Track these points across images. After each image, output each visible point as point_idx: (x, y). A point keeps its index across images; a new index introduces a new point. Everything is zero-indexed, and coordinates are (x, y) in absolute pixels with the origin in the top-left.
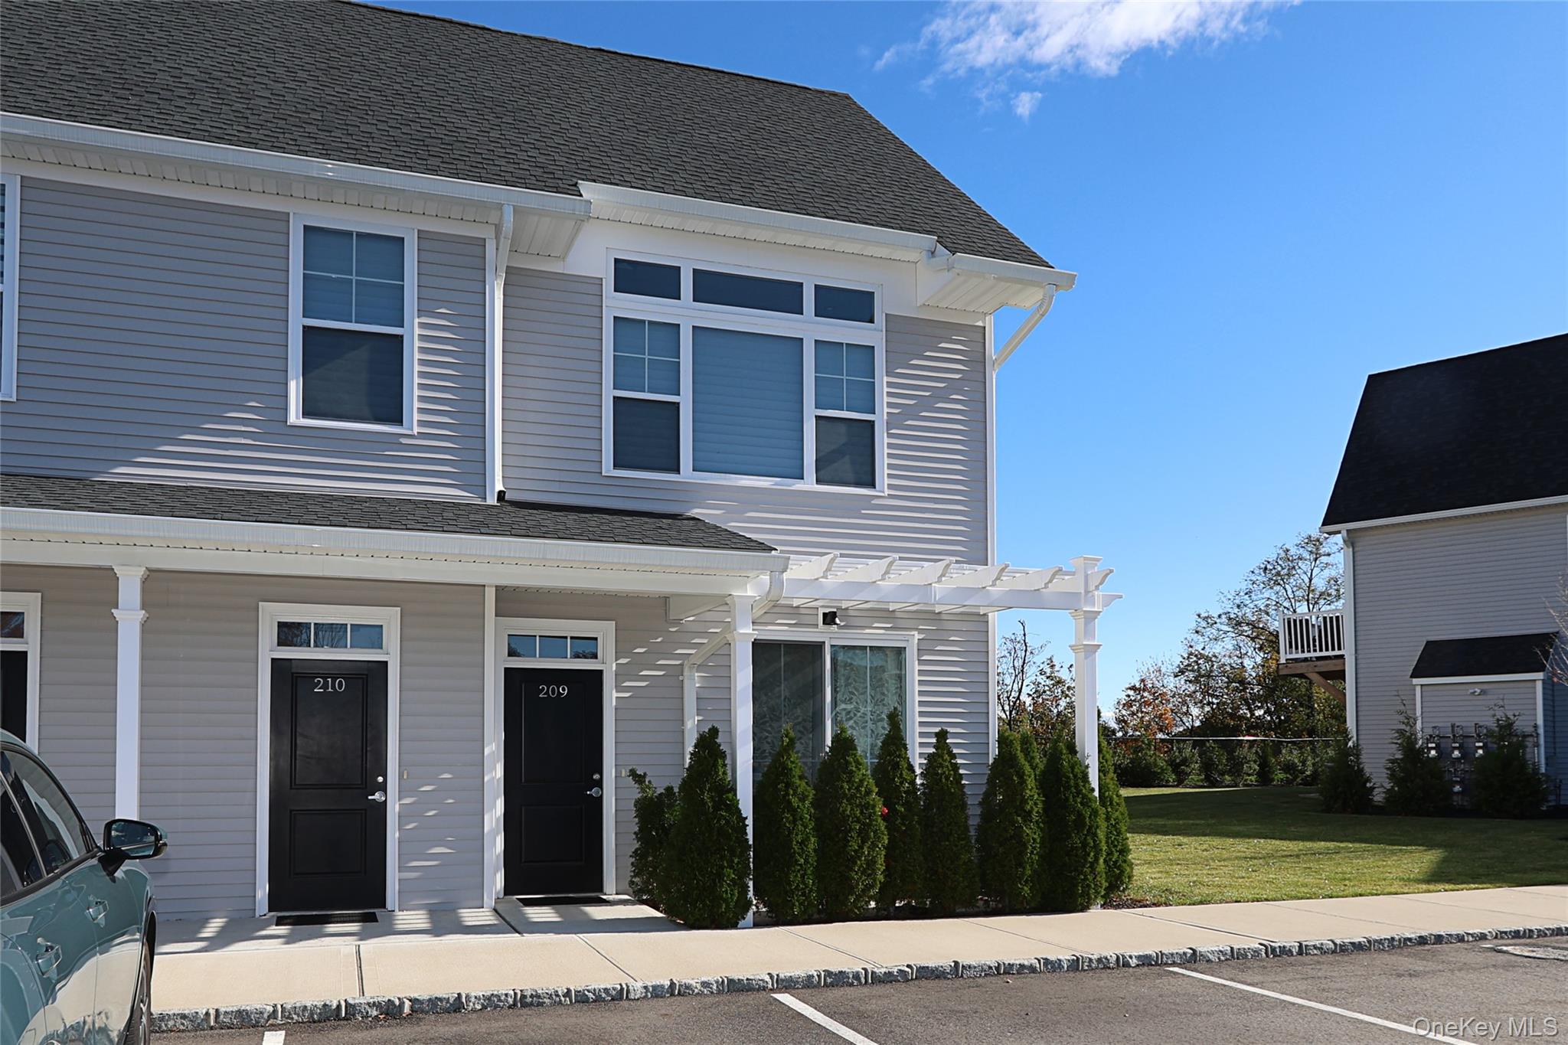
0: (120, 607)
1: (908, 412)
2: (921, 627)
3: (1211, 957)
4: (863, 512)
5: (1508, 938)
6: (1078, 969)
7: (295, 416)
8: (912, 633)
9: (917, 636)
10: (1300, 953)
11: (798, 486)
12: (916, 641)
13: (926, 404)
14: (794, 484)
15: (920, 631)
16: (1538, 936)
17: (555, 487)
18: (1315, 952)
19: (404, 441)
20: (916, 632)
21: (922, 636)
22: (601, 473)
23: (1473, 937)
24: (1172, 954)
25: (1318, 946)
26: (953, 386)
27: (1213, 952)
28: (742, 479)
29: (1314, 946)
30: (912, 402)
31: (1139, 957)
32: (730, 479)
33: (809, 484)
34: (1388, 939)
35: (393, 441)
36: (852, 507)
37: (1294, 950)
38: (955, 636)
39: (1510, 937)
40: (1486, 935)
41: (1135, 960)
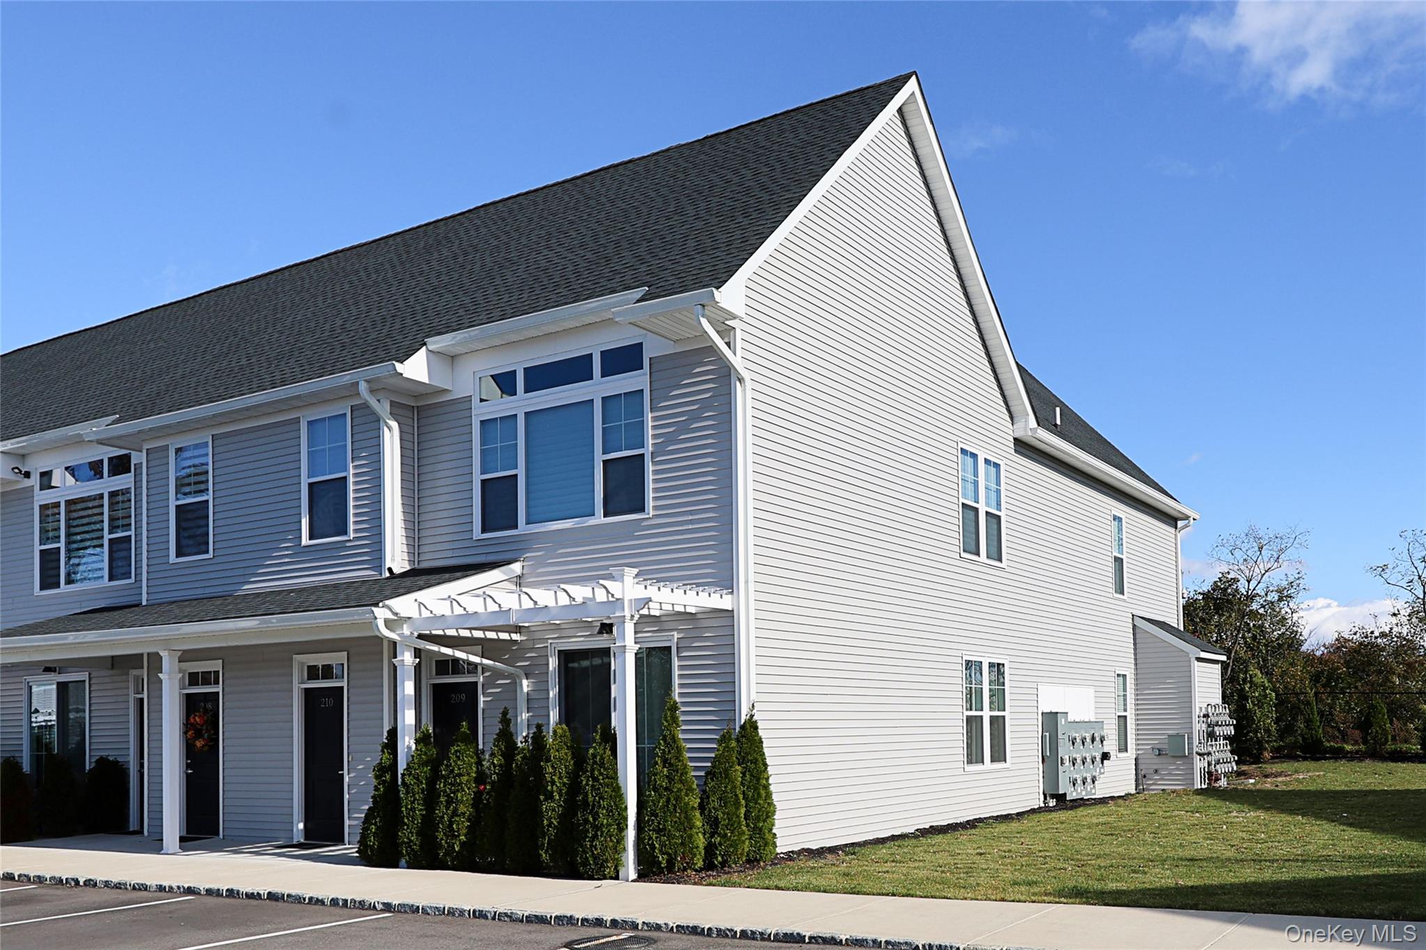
0: (163, 671)
1: (670, 439)
2: (680, 628)
3: (429, 911)
4: (636, 534)
5: (685, 933)
6: (347, 907)
7: (305, 541)
8: (672, 633)
9: (676, 635)
10: (494, 918)
11: (592, 521)
12: (676, 640)
13: (683, 427)
14: (588, 521)
15: (679, 631)
16: (718, 935)
17: (450, 554)
18: (506, 919)
19: (348, 544)
20: (676, 633)
21: (681, 636)
22: (472, 538)
23: (648, 926)
24: (404, 905)
25: (509, 914)
26: (705, 405)
27: (431, 907)
28: (551, 525)
29: (505, 913)
30: (671, 429)
31: (384, 904)
32: (545, 526)
33: (599, 519)
34: (567, 917)
35: (341, 546)
36: (628, 532)
37: (489, 915)
38: (708, 632)
39: (687, 932)
40: (662, 927)
41: (381, 906)
